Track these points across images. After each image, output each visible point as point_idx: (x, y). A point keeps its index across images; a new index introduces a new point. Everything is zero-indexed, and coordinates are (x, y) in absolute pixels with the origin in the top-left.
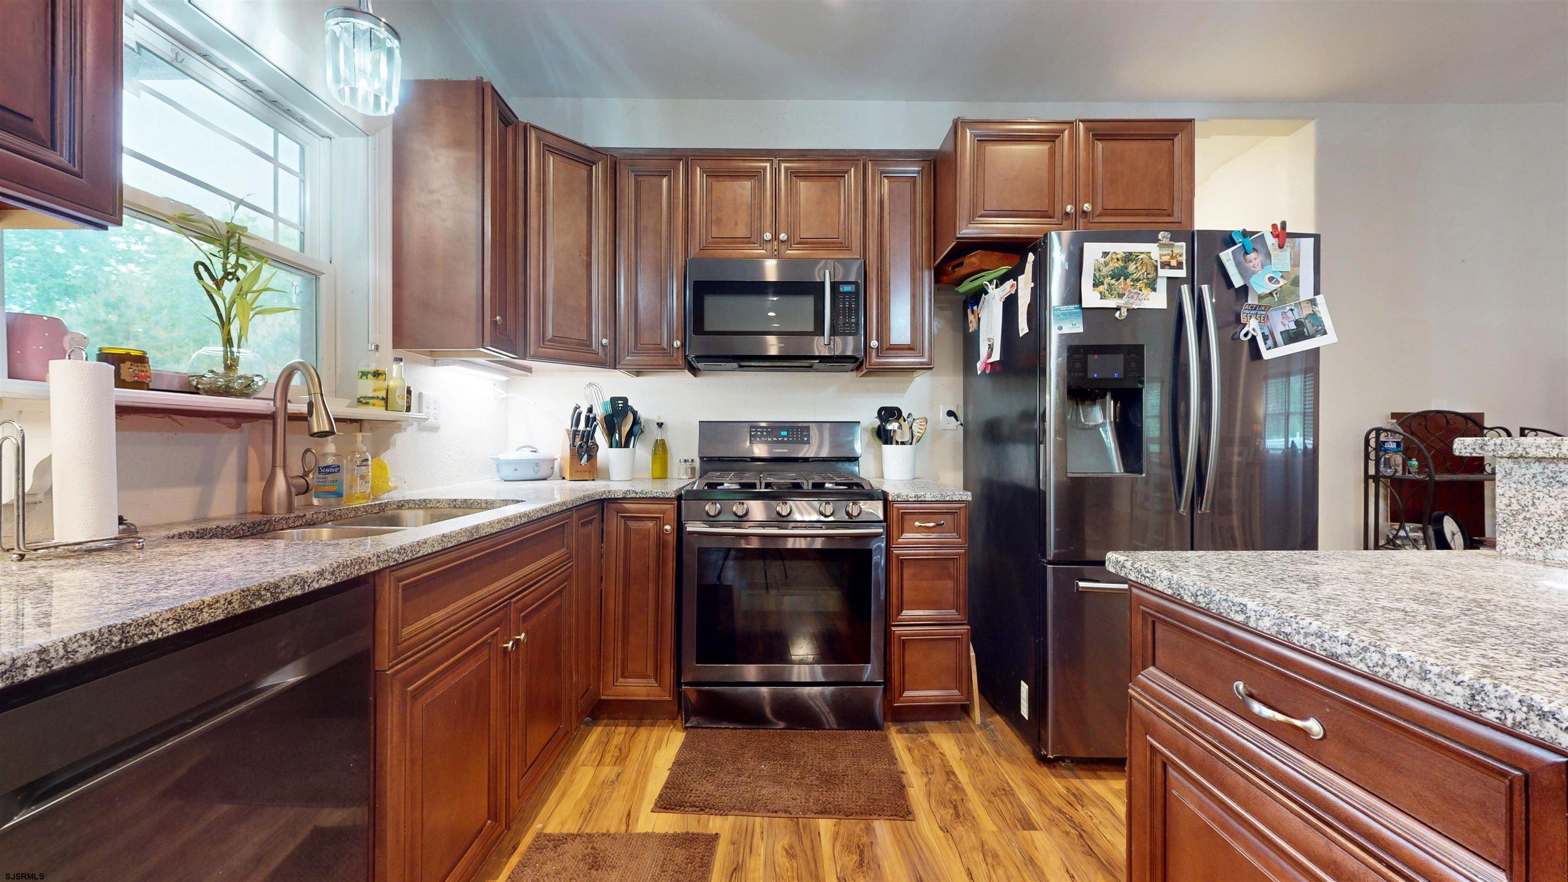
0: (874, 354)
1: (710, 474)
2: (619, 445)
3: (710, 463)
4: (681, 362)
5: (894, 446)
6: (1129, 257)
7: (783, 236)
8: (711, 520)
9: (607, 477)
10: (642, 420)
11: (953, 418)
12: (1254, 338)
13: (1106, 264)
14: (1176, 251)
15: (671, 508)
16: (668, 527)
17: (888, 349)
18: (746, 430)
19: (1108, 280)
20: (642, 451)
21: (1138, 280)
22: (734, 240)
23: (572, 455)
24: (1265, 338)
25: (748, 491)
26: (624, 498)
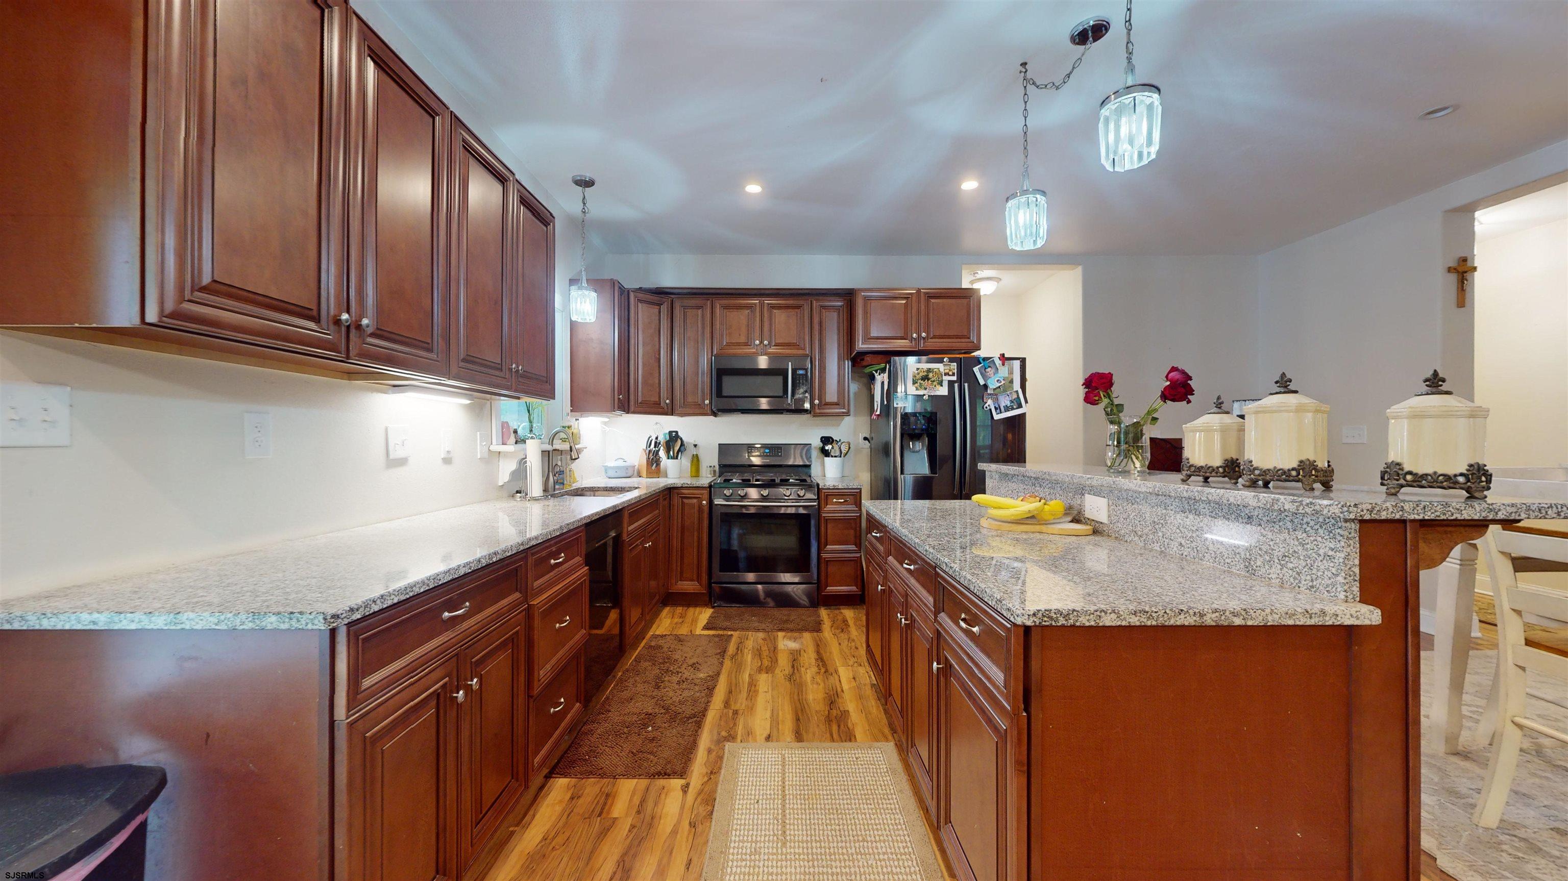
0: (817, 407)
1: (725, 474)
2: (673, 458)
3: (726, 468)
4: (709, 412)
5: (830, 458)
6: (929, 370)
7: (766, 342)
8: (728, 498)
9: (666, 477)
10: (685, 443)
11: (867, 442)
12: (990, 410)
13: (918, 374)
14: (952, 367)
15: (706, 492)
16: (704, 502)
17: (825, 405)
18: (745, 448)
19: (919, 381)
20: (685, 461)
21: (934, 381)
22: (738, 344)
23: (647, 464)
24: (996, 408)
25: (747, 483)
26: (682, 487)
